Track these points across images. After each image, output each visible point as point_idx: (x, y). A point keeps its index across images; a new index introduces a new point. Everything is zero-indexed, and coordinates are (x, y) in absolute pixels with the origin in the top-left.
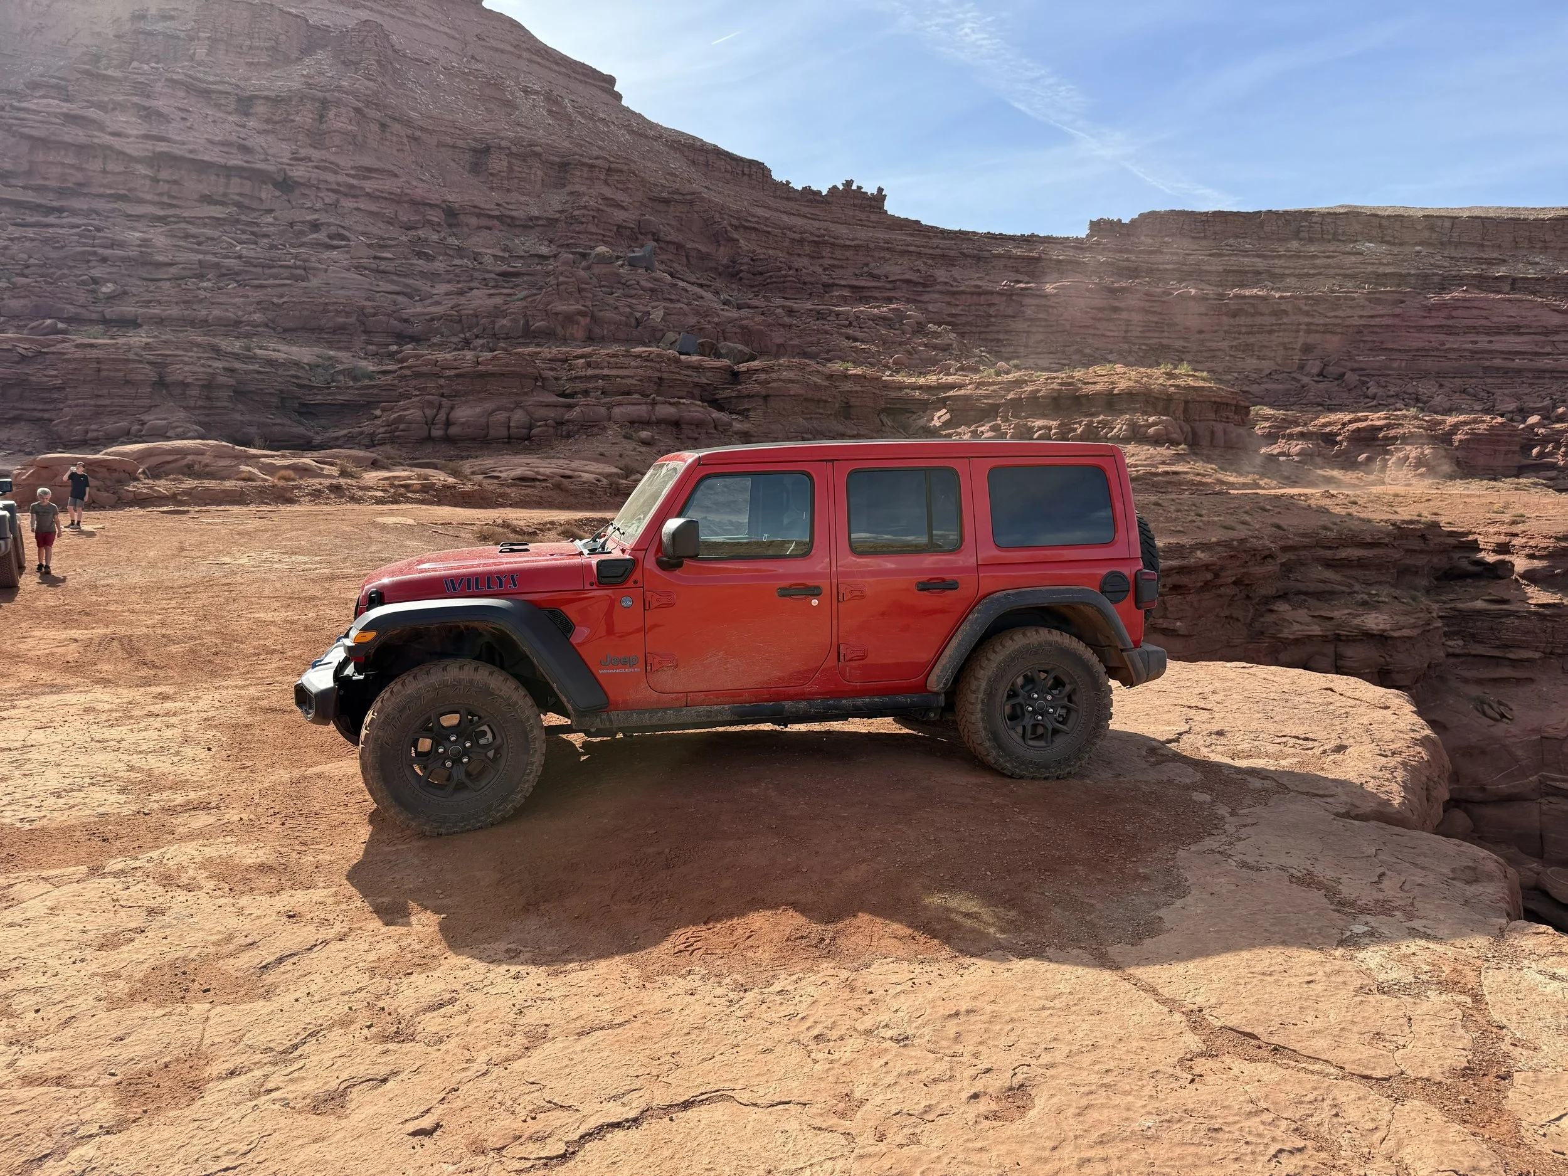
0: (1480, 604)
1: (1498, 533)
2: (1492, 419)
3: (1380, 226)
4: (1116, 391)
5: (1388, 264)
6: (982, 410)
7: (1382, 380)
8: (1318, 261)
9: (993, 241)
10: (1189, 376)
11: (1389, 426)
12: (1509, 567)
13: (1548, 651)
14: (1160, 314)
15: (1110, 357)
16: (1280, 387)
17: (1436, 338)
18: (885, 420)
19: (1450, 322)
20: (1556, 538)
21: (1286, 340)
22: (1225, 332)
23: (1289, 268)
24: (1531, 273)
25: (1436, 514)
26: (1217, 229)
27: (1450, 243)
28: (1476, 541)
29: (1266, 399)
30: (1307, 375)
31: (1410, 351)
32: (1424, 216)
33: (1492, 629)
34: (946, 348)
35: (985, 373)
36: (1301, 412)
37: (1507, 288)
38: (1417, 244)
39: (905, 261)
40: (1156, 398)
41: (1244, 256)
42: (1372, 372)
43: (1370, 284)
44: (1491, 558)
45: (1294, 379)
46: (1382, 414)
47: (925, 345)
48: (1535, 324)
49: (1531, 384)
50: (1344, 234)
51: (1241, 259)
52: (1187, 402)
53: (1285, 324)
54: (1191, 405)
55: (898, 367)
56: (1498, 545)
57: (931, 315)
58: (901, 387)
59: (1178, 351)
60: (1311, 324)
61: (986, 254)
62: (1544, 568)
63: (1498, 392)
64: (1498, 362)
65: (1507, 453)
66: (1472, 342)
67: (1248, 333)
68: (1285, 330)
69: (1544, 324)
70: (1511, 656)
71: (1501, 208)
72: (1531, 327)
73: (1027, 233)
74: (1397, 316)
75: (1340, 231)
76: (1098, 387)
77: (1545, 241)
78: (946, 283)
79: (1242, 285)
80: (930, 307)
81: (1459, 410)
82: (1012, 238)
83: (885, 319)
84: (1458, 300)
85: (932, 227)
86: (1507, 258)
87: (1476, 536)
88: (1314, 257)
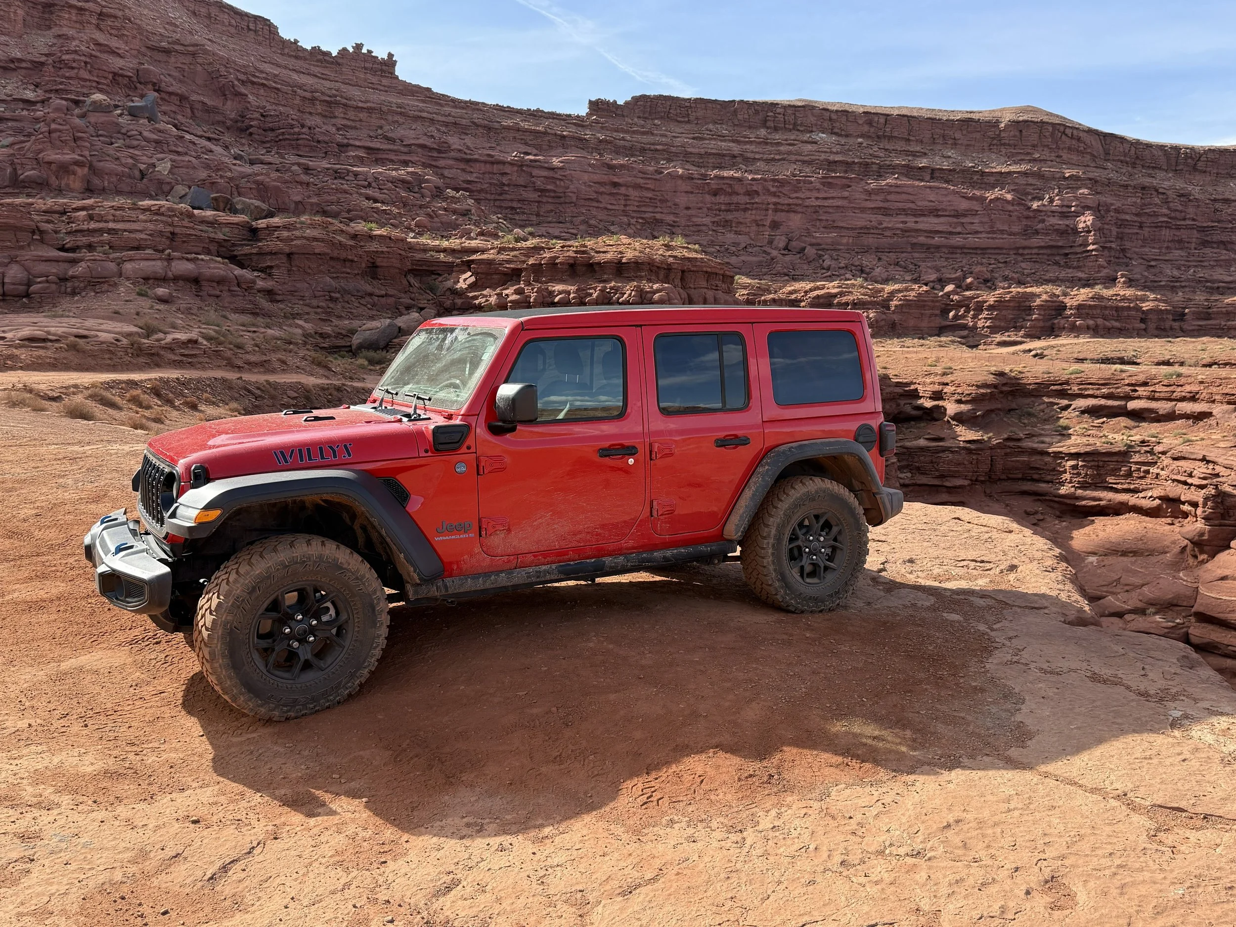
0: (922, 442)
1: (933, 383)
2: (920, 287)
3: (830, 119)
4: (624, 260)
5: (837, 153)
6: (505, 274)
7: (834, 254)
8: (782, 148)
9: (502, 113)
10: (684, 247)
11: (841, 294)
12: (942, 410)
13: (974, 478)
14: (654, 190)
15: (612, 228)
16: (754, 259)
17: (875, 218)
18: (412, 281)
19: (886, 205)
20: (977, 386)
21: (758, 218)
22: (708, 209)
23: (758, 153)
24: (946, 165)
25: (885, 368)
26: (698, 114)
27: (885, 137)
28: (916, 389)
29: (743, 270)
30: (776, 249)
31: (855, 229)
32: (864, 113)
33: (932, 462)
34: (466, 213)
35: (505, 239)
36: (772, 281)
37: (928, 178)
38: (858, 136)
39: (417, 125)
40: (658, 267)
41: (721, 141)
42: (826, 247)
43: (824, 170)
44: (928, 404)
45: (765, 252)
46: (836, 283)
47: (445, 209)
48: (949, 208)
49: (947, 258)
50: (802, 124)
51: (719, 143)
52: (683, 272)
53: (756, 203)
54: (686, 274)
55: (421, 230)
56: (934, 393)
57: (448, 181)
58: (425, 249)
59: (670, 225)
60: (779, 203)
61: (496, 125)
62: (969, 411)
63: (923, 264)
64: (922, 239)
65: (931, 316)
66: (902, 222)
67: (727, 211)
68: (756, 209)
69: (956, 208)
70: (948, 484)
71: (922, 109)
72: (946, 210)
73: (533, 108)
74: (846, 198)
75: (799, 122)
76: (609, 256)
77: (955, 139)
78: (460, 151)
79: (721, 168)
80: (446, 173)
81: (896, 281)
82: (519, 112)
83: (403, 181)
84: (891, 186)
85: (443, 95)
86: (927, 152)
87: (916, 386)
88: (778, 144)
